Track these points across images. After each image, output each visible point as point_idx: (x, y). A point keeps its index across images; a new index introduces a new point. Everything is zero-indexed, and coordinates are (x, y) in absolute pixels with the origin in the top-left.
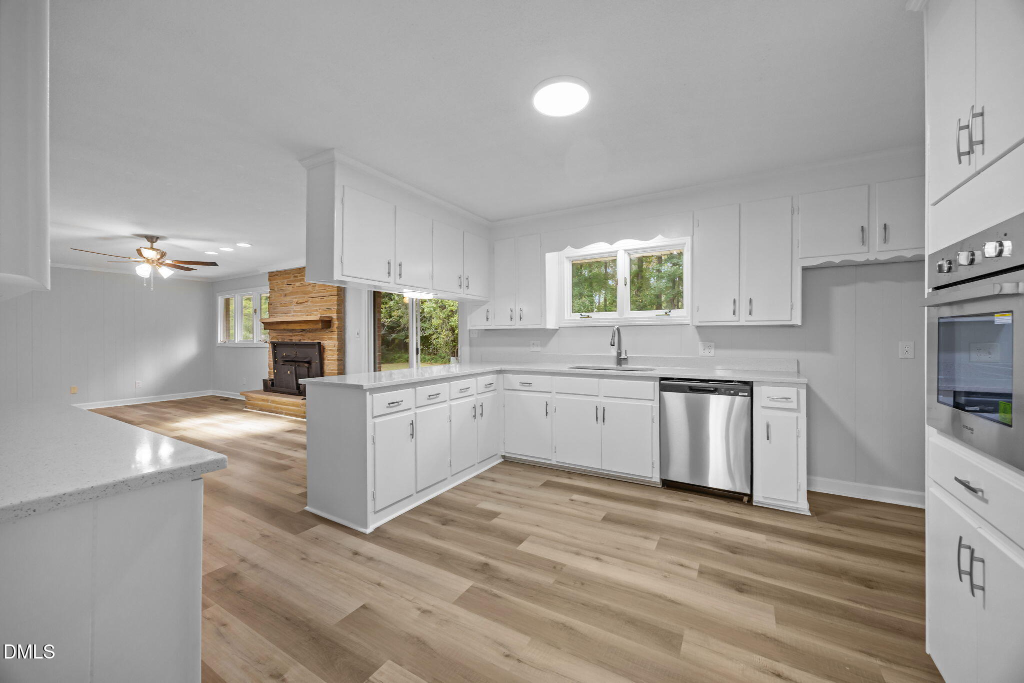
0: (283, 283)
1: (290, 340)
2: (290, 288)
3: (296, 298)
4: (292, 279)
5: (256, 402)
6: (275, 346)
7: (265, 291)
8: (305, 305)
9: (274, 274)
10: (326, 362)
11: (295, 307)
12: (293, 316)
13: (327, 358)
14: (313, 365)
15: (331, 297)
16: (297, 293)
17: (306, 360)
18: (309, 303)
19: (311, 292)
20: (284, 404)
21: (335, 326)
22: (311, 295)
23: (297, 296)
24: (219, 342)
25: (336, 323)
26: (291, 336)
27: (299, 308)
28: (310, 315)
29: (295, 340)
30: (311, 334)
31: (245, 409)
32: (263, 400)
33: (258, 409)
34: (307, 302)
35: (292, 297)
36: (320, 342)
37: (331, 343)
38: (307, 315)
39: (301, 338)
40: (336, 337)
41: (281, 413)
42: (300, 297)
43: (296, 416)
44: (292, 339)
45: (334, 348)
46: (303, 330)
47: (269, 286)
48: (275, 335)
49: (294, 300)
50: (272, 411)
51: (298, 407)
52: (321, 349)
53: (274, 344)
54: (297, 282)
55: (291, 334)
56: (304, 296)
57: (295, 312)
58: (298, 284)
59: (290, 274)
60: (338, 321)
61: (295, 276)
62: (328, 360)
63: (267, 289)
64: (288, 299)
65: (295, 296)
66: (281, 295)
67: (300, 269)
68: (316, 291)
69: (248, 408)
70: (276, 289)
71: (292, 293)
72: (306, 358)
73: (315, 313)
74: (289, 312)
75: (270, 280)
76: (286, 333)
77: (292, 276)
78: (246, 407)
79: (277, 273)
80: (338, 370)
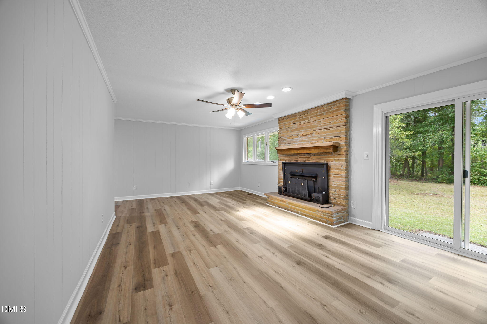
0: (289, 123)
1: (296, 161)
2: (296, 126)
3: (301, 132)
4: (298, 119)
5: (276, 201)
6: (285, 164)
7: (276, 130)
8: (310, 136)
9: (283, 118)
10: (331, 178)
11: (300, 138)
12: (299, 144)
13: (333, 175)
14: (319, 179)
15: (338, 127)
16: (302, 128)
17: (313, 176)
18: (314, 135)
19: (317, 126)
20: (300, 206)
21: (343, 151)
22: (316, 128)
23: (302, 131)
24: (244, 162)
25: (344, 148)
26: (297, 158)
27: (304, 138)
28: (315, 143)
29: (301, 161)
30: (315, 157)
31: (266, 204)
32: (281, 201)
33: (277, 206)
34: (312, 133)
35: (298, 131)
36: (328, 163)
37: (337, 164)
38: (313, 143)
39: (306, 160)
40: (344, 159)
41: (298, 213)
42: (304, 131)
43: (312, 218)
44: (297, 161)
45: (342, 168)
46: (308, 154)
47: (278, 127)
48: (283, 158)
49: (300, 134)
50: (288, 209)
51: (313, 211)
52: (328, 168)
53: (284, 164)
54: (302, 121)
55: (296, 157)
56: (310, 129)
57: (300, 141)
58: (302, 122)
59: (296, 116)
60: (346, 146)
61: (300, 117)
62: (334, 177)
63: (278, 129)
64: (294, 133)
65: (301, 131)
66: (288, 131)
67: (305, 111)
68: (321, 125)
69: (269, 204)
70: (284, 128)
71: (297, 129)
72: (312, 175)
73: (320, 141)
74: (296, 142)
75: (279, 123)
76: (292, 156)
77: (298, 117)
78: (267, 203)
79: (285, 117)
80: (345, 185)
